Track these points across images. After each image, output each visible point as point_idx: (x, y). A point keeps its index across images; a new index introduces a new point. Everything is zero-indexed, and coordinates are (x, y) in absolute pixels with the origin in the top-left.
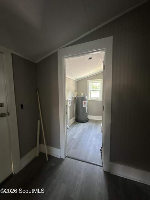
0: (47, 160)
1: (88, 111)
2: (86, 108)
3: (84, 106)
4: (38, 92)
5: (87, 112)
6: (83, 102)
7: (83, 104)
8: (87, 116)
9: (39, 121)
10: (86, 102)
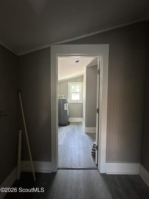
0: (35, 180)
1: (69, 113)
2: (67, 110)
3: (65, 109)
4: (20, 93)
5: (68, 115)
6: (65, 105)
7: (65, 106)
8: (68, 119)
9: (20, 132)
10: (68, 105)
